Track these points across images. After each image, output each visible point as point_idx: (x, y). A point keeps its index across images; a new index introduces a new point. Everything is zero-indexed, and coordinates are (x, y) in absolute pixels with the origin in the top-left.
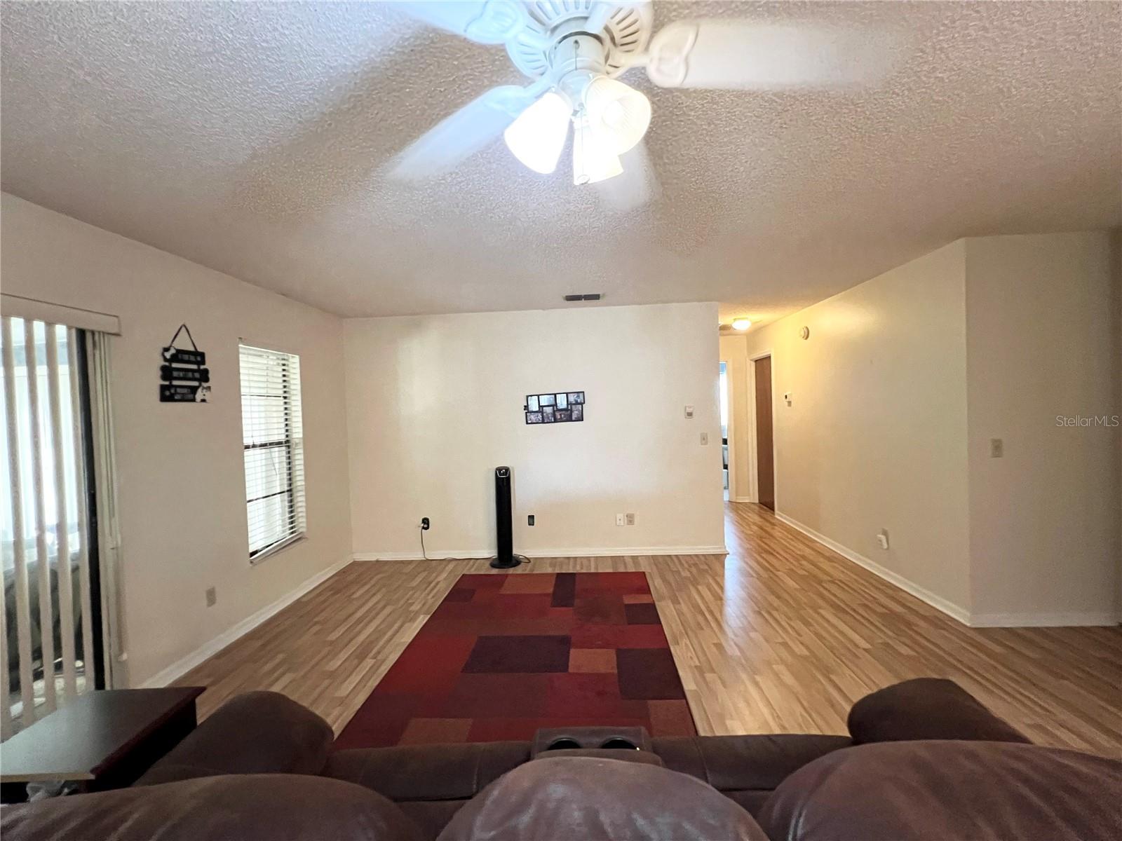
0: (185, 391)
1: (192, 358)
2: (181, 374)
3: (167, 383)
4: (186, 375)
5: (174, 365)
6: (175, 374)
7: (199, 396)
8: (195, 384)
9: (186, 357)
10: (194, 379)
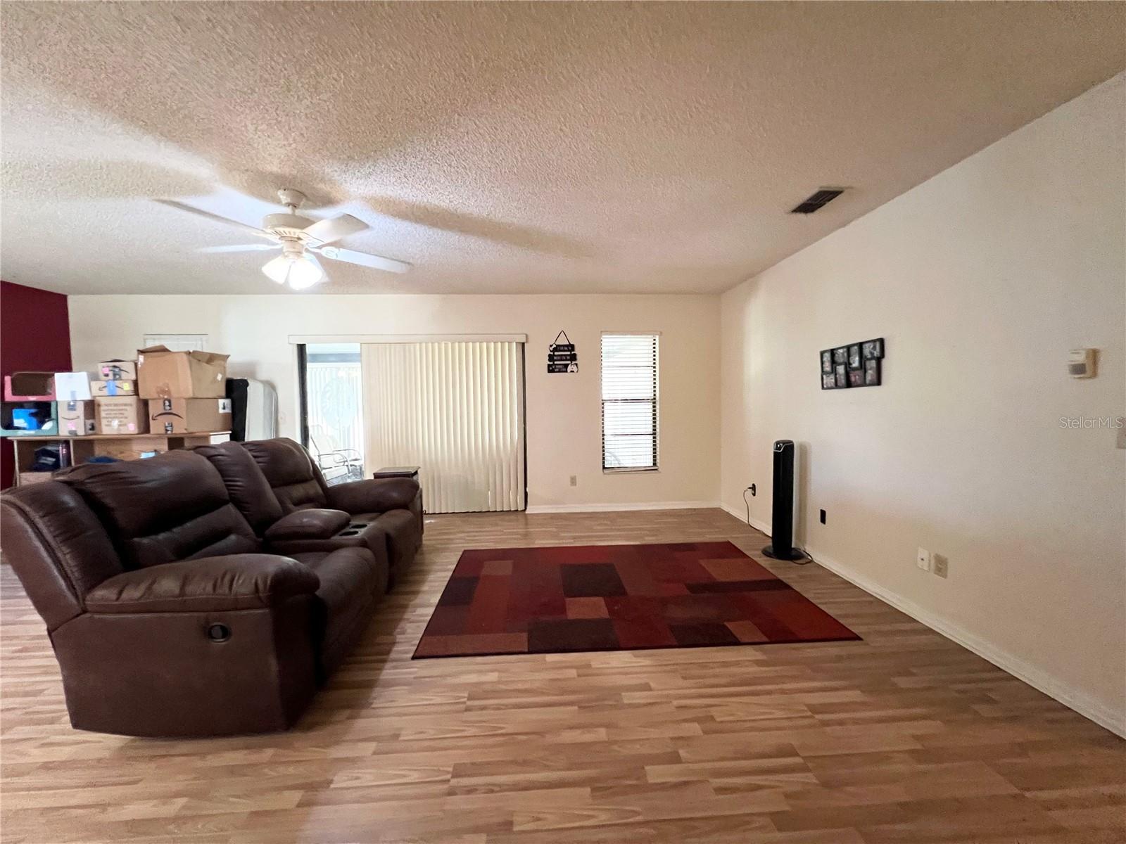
0: (561, 367)
1: (566, 348)
2: (559, 358)
3: (552, 363)
4: (561, 358)
5: (556, 353)
6: (555, 358)
7: (569, 369)
8: (569, 362)
9: (562, 348)
10: (566, 360)
